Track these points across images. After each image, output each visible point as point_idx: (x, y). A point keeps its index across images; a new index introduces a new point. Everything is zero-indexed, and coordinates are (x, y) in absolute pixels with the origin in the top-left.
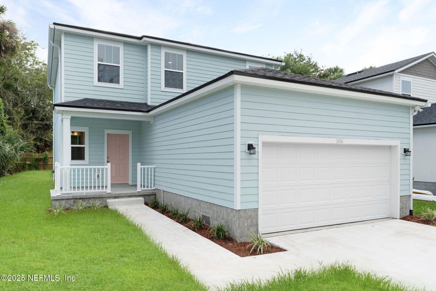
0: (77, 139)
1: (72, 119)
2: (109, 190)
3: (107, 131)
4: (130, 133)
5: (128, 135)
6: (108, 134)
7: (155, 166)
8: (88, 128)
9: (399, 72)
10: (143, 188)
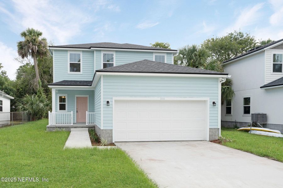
0: (62, 100)
1: (56, 90)
2: (72, 124)
3: (76, 96)
4: (88, 96)
5: (87, 97)
6: (77, 97)
7: (95, 113)
8: (67, 94)
9: (271, 49)
10: (89, 124)
